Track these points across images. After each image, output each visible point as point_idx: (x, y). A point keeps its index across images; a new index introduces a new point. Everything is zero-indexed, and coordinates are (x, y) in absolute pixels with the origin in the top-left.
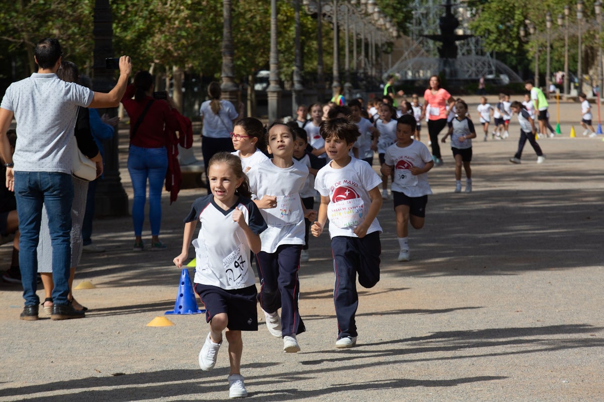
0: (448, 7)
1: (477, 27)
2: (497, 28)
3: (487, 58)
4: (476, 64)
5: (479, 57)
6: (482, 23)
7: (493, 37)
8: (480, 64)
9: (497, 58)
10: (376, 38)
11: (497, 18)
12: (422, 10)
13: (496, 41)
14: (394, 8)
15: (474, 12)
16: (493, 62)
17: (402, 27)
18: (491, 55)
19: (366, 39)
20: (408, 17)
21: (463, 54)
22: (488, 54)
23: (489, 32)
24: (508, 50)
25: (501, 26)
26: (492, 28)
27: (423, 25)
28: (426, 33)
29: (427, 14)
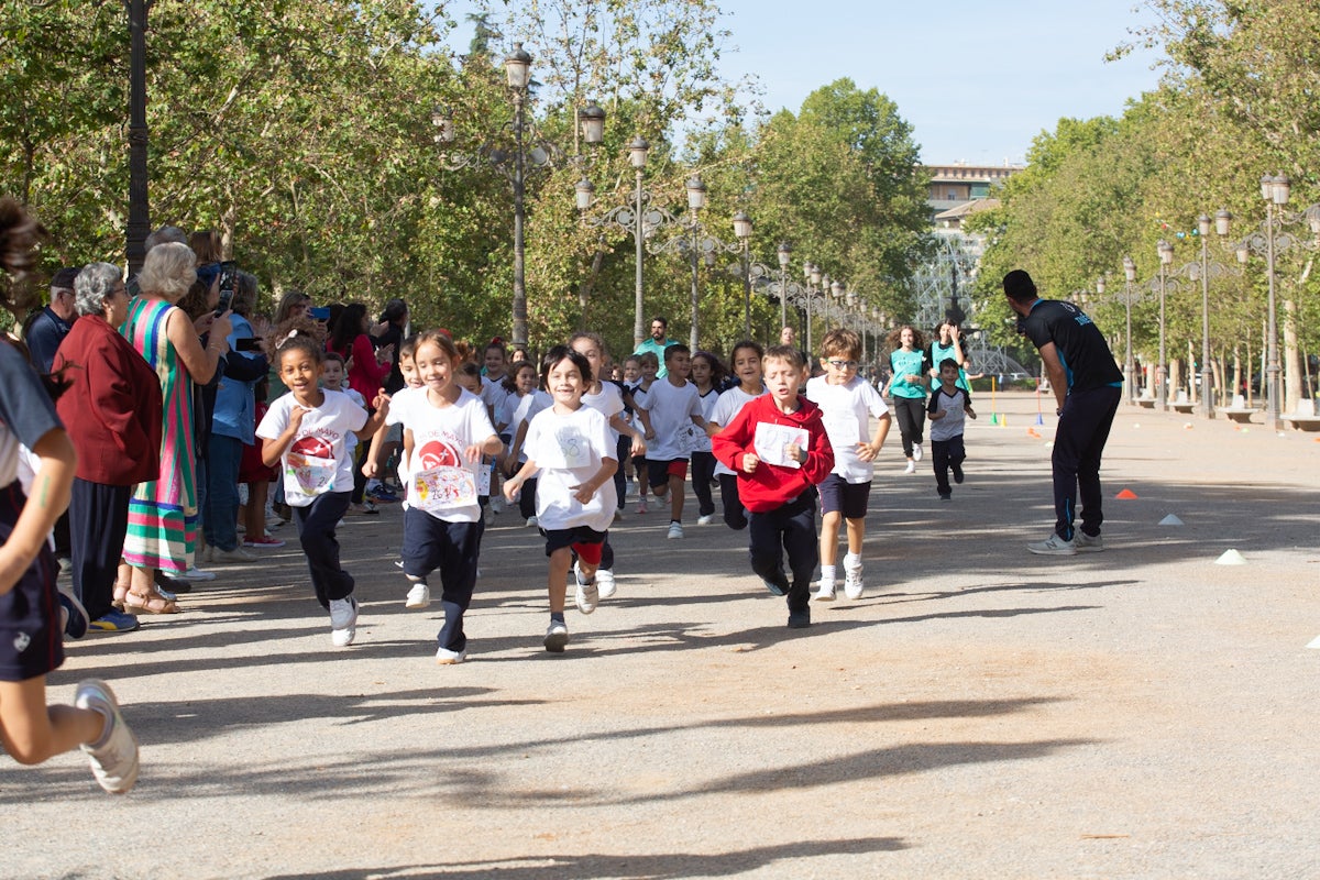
0: (955, 300)
1: (983, 321)
2: (1003, 321)
3: (998, 353)
4: (987, 359)
5: (991, 352)
6: (988, 316)
7: (999, 331)
8: (990, 358)
9: (1008, 354)
10: (877, 330)
11: (1003, 311)
12: (931, 304)
13: (1002, 335)
14: (896, 299)
15: (979, 304)
16: (1005, 358)
18: (1002, 350)
19: (868, 332)
20: (911, 309)
21: (974, 349)
22: (999, 349)
24: (1015, 345)
25: (1007, 321)
26: (997, 321)
29: (937, 308)
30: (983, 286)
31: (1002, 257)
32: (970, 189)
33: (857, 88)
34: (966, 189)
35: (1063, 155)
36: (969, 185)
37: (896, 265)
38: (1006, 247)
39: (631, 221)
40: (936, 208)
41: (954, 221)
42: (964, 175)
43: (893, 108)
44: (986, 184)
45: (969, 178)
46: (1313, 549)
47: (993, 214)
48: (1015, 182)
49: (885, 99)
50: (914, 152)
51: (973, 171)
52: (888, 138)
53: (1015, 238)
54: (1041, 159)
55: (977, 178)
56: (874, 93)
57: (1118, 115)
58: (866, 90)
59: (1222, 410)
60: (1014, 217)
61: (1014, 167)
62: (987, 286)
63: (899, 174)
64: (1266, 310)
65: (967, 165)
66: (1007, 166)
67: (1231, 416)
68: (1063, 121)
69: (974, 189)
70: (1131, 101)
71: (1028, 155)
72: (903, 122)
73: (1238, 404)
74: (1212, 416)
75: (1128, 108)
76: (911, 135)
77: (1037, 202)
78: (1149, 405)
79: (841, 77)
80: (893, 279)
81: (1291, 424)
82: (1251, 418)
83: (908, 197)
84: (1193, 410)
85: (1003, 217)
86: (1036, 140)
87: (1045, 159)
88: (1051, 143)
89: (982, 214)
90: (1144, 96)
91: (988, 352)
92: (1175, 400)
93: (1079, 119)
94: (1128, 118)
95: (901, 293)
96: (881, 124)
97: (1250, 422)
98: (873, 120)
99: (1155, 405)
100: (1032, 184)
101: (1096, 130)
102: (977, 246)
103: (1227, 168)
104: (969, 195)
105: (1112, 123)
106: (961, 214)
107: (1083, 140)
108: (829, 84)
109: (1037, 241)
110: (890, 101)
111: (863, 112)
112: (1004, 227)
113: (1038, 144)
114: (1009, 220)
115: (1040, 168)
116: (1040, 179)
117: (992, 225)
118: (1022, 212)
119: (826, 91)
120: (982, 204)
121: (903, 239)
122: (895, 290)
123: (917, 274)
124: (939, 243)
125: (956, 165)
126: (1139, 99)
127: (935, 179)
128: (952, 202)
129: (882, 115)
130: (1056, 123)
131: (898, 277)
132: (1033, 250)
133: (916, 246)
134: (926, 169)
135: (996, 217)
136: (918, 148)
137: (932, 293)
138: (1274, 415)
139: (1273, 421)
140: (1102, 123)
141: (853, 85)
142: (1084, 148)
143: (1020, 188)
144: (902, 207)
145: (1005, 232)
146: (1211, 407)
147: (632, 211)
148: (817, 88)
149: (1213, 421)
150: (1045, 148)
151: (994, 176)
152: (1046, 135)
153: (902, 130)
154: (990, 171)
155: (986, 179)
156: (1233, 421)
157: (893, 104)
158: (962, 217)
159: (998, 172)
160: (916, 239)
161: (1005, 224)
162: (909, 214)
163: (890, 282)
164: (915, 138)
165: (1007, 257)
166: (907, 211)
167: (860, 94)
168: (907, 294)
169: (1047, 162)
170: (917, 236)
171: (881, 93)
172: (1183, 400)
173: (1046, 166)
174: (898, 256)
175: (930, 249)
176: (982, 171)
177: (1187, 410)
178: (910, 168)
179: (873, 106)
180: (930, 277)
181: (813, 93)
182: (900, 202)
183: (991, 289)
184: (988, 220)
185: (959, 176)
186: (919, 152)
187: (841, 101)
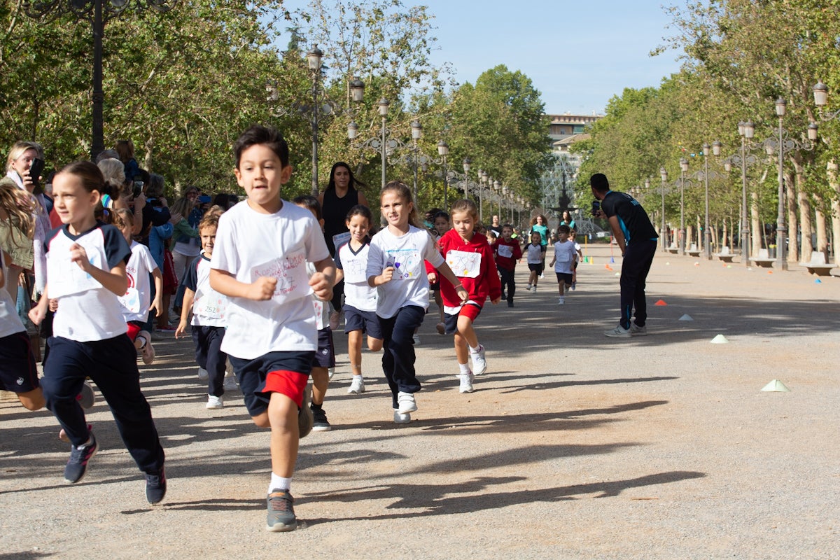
0: (564, 191)
1: (580, 203)
3: (589, 222)
4: (582, 226)
5: (585, 221)
6: (583, 201)
8: (584, 226)
9: (595, 223)
10: (520, 209)
12: (551, 194)
14: (530, 191)
15: (578, 194)
16: (592, 225)
17: (535, 202)
18: (591, 220)
20: (539, 197)
22: (590, 219)
23: (588, 207)
26: (589, 203)
27: (551, 202)
28: (553, 206)
29: (554, 196)
30: (580, 184)
31: (591, 167)
32: (573, 128)
33: (509, 70)
34: (570, 128)
35: (626, 109)
36: (573, 126)
37: (531, 171)
38: (594, 161)
39: (379, 146)
40: (554, 139)
41: (564, 146)
42: (570, 120)
43: (529, 82)
44: (582, 126)
45: (572, 122)
46: (766, 334)
47: (586, 143)
48: (599, 124)
49: (525, 77)
50: (541, 107)
51: (575, 118)
52: (527, 99)
53: (599, 156)
54: (613, 111)
55: (577, 122)
56: (518, 73)
57: (657, 86)
58: (514, 72)
59: (716, 255)
60: (598, 144)
61: (598, 115)
62: (583, 183)
63: (533, 119)
64: (741, 198)
65: (572, 115)
66: (594, 115)
67: (721, 258)
68: (626, 90)
69: (575, 128)
70: (665, 79)
71: (606, 109)
72: (535, 89)
73: (725, 251)
74: (710, 258)
75: (663, 82)
76: (540, 97)
77: (611, 136)
78: (675, 252)
79: (499, 64)
80: (529, 179)
81: (755, 263)
82: (733, 260)
83: (538, 133)
84: (700, 255)
85: (591, 144)
86: (610, 101)
87: (616, 111)
88: (619, 102)
89: (580, 142)
90: (672, 76)
91: (583, 221)
92: (690, 249)
93: (635, 89)
94: (663, 88)
95: (533, 187)
96: (522, 91)
97: (732, 262)
98: (518, 89)
99: (678, 252)
100: (608, 126)
101: (645, 95)
102: (577, 161)
103: (719, 117)
104: (573, 131)
105: (654, 91)
106: (568, 142)
107: (638, 100)
108: (493, 68)
109: (611, 158)
110: (528, 78)
111: (512, 84)
112: (593, 150)
113: (612, 103)
114: (595, 146)
115: (613, 116)
116: (613, 123)
117: (586, 149)
118: (603, 141)
119: (491, 72)
120: (580, 137)
121: (535, 156)
122: (530, 186)
123: (543, 176)
124: (555, 159)
125: (565, 115)
126: (669, 78)
127: (553, 122)
128: (563, 135)
129: (523, 86)
130: (623, 91)
131: (532, 178)
132: (609, 163)
133: (542, 161)
134: (548, 117)
135: (588, 144)
136: (544, 105)
137: (552, 187)
138: (745, 257)
139: (745, 261)
140: (648, 91)
141: (506, 69)
142: (638, 105)
143: (601, 128)
144: (534, 138)
145: (593, 153)
146: (710, 253)
147: (380, 140)
148: (486, 70)
149: (711, 261)
150: (616, 105)
151: (587, 121)
152: (617, 98)
153: (535, 94)
154: (584, 118)
155: (583, 122)
156: (722, 261)
157: (530, 79)
158: (568, 144)
159: (590, 118)
160: (542, 156)
161: (593, 148)
162: (538, 142)
163: (527, 182)
164: (542, 99)
165: (594, 167)
166: (537, 141)
167: (511, 74)
168: (537, 188)
169: (617, 112)
170: (542, 154)
171: (522, 73)
172: (694, 249)
173: (616, 115)
174: (532, 166)
175: (550, 162)
176: (580, 118)
177: (696, 255)
178: (539, 116)
179: (517, 81)
180: (550, 177)
181: (483, 73)
182: (533, 135)
183: (585, 185)
184: (583, 146)
185: (567, 121)
186: (544, 107)
187: (499, 78)
